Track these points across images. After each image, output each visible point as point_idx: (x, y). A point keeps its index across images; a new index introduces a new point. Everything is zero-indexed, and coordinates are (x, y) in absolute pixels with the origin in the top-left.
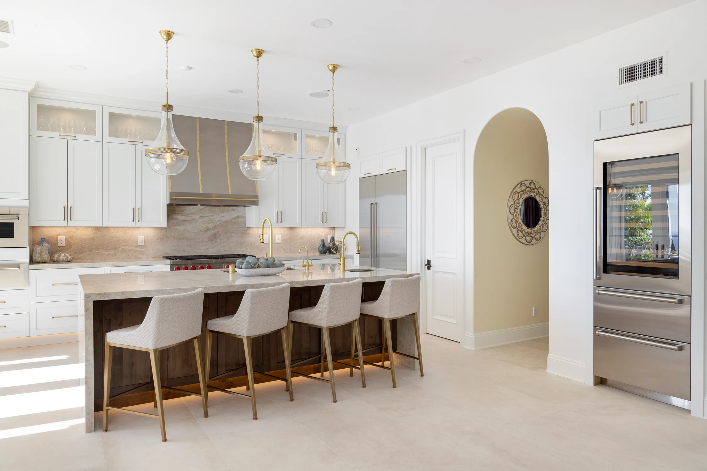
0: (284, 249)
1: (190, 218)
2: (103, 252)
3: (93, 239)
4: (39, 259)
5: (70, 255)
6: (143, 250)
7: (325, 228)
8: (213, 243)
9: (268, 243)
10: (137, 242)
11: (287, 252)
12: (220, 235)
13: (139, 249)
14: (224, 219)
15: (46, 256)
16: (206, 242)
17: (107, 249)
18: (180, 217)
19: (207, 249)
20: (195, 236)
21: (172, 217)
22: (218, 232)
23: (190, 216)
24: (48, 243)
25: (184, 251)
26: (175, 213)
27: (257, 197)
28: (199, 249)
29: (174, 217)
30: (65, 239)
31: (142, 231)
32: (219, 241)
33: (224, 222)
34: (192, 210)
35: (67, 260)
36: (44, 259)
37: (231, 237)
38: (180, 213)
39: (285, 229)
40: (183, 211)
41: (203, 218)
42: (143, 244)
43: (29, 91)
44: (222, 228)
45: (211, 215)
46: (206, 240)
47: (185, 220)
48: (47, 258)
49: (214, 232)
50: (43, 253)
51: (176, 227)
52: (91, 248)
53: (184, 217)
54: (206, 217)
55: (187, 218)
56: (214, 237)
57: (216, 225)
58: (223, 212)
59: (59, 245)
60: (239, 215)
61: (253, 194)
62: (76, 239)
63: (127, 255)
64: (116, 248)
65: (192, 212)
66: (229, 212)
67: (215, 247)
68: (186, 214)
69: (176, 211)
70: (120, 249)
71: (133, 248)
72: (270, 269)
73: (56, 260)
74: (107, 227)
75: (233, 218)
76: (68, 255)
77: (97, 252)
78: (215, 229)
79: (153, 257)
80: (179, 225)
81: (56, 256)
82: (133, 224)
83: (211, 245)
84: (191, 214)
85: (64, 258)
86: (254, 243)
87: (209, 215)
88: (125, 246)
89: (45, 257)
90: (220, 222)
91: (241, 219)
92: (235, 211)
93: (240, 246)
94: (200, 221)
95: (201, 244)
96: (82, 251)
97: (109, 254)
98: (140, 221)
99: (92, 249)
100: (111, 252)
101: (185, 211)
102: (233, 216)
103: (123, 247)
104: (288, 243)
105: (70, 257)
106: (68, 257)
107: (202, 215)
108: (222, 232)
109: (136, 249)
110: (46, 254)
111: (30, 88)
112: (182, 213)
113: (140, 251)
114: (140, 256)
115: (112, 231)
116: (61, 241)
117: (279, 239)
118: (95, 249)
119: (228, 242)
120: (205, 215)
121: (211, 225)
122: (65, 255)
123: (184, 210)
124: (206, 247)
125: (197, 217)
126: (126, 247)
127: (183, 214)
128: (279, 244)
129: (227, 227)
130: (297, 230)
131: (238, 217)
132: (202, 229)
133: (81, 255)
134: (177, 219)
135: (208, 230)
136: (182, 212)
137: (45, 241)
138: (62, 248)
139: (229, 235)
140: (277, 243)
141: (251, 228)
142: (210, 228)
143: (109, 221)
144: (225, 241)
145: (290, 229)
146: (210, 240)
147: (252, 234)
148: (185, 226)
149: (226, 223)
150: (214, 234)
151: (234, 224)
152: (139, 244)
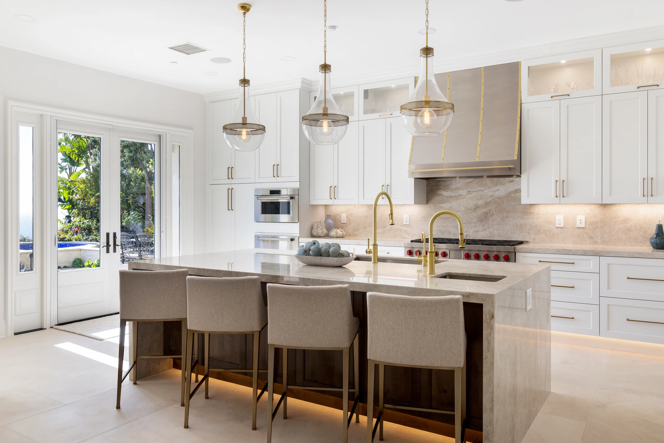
0: (591, 238)
1: (456, 194)
3: (366, 217)
6: (408, 229)
8: (483, 225)
9: (562, 228)
10: (402, 221)
11: (596, 243)
12: (493, 215)
13: (405, 229)
14: (497, 194)
16: (475, 222)
18: (445, 193)
19: (477, 231)
20: (461, 216)
21: (436, 193)
22: (490, 210)
23: (457, 191)
24: (332, 219)
26: (440, 189)
27: (514, 162)
29: (439, 193)
30: (347, 217)
31: (407, 209)
32: (491, 222)
33: (497, 198)
34: (458, 184)
37: (507, 217)
38: (445, 188)
39: (593, 207)
40: (448, 186)
41: (471, 194)
42: (408, 223)
44: (494, 205)
45: (481, 189)
46: (475, 221)
47: (451, 196)
48: (324, 232)
49: (485, 210)
52: (365, 226)
53: (449, 192)
54: (475, 191)
55: (453, 194)
56: (485, 217)
57: (488, 201)
58: (496, 186)
59: (342, 222)
61: (509, 158)
62: (354, 217)
63: (394, 234)
64: (384, 227)
65: (458, 186)
66: (505, 185)
67: (486, 229)
68: (451, 189)
69: (441, 186)
71: (399, 227)
73: (330, 235)
75: (510, 192)
78: (485, 207)
80: (444, 203)
82: (382, 202)
83: (481, 227)
84: (458, 189)
86: (541, 227)
87: (479, 189)
90: (493, 198)
92: (513, 183)
93: (520, 230)
94: (468, 196)
95: (468, 225)
97: (379, 232)
100: (381, 231)
101: (450, 186)
102: (509, 190)
103: (390, 226)
104: (598, 227)
107: (470, 190)
108: (495, 211)
109: (402, 228)
113: (406, 231)
114: (405, 236)
115: (382, 209)
116: (344, 218)
117: (581, 222)
119: (503, 224)
120: (474, 190)
121: (481, 202)
124: (475, 229)
125: (463, 192)
126: (393, 226)
128: (581, 229)
129: (501, 204)
130: (615, 208)
132: (470, 207)
134: (442, 195)
135: (477, 207)
136: (448, 187)
137: (330, 218)
138: (344, 224)
139: (505, 215)
140: (578, 228)
141: (536, 206)
142: (479, 205)
143: (364, 198)
144: (499, 223)
145: (601, 206)
146: (480, 221)
147: (538, 214)
148: (451, 203)
149: (500, 199)
150: (484, 213)
151: (511, 200)
152: (405, 223)
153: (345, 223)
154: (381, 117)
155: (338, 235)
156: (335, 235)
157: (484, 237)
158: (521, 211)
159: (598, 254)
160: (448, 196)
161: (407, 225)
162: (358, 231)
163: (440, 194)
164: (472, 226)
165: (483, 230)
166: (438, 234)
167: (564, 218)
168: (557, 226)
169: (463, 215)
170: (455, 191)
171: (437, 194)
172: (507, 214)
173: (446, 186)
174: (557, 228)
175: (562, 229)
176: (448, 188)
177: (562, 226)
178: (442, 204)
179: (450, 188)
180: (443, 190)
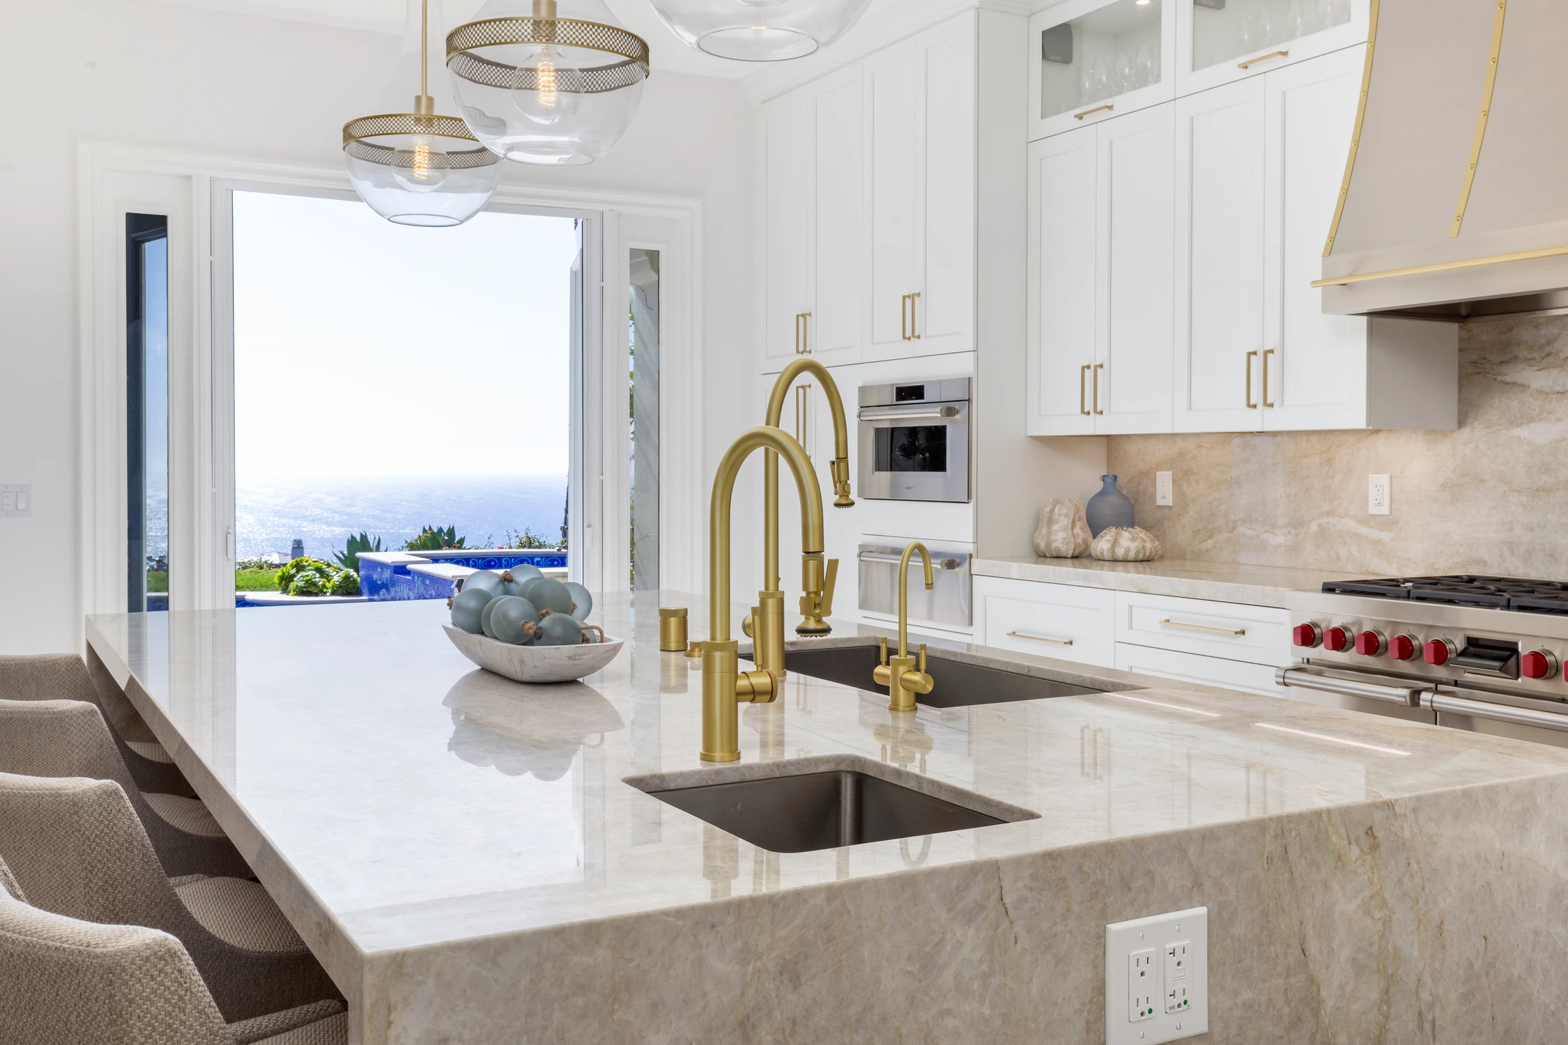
2: (1268, 537)
3: (1237, 482)
6: (1386, 536)
10: (1366, 501)
13: (1374, 534)
17: (1274, 526)
18: (1536, 379)
21: (1499, 378)
24: (1122, 495)
25: (1551, 555)
26: (1514, 359)
29: (1509, 379)
30: (1173, 482)
31: (1382, 449)
38: (1537, 355)
40: (1549, 343)
42: (1385, 510)
47: (1559, 388)
48: (1071, 543)
51: (1517, 432)
52: (1232, 518)
53: (1554, 372)
59: (1160, 502)
62: (1197, 483)
68: (1562, 355)
69: (1518, 344)
70: (1314, 527)
71: (1350, 524)
80: (1529, 421)
81: (1105, 540)
88: (1328, 514)
96: (1210, 527)
97: (1279, 545)
98: (1277, 404)
99: (1235, 522)
100: (1286, 539)
103: (1324, 520)
109: (1363, 530)
113: (1376, 543)
114: (1374, 563)
116: (1164, 488)
118: (1241, 521)
126: (1332, 520)
133: (1209, 544)
134: (1523, 385)
136: (1548, 349)
137: (1116, 488)
138: (1160, 512)
143: (1190, 408)
148: (1559, 420)
152: (1373, 510)
153: (1165, 508)
154: (1252, 70)
160: (1548, 390)
161: (1381, 516)
162: (1210, 537)
163: (1514, 383)
166: (1504, 561)
171: (1502, 382)
173: (1541, 347)
176: (1549, 354)
178: (1520, 425)
179: (1557, 354)
180: (1529, 361)
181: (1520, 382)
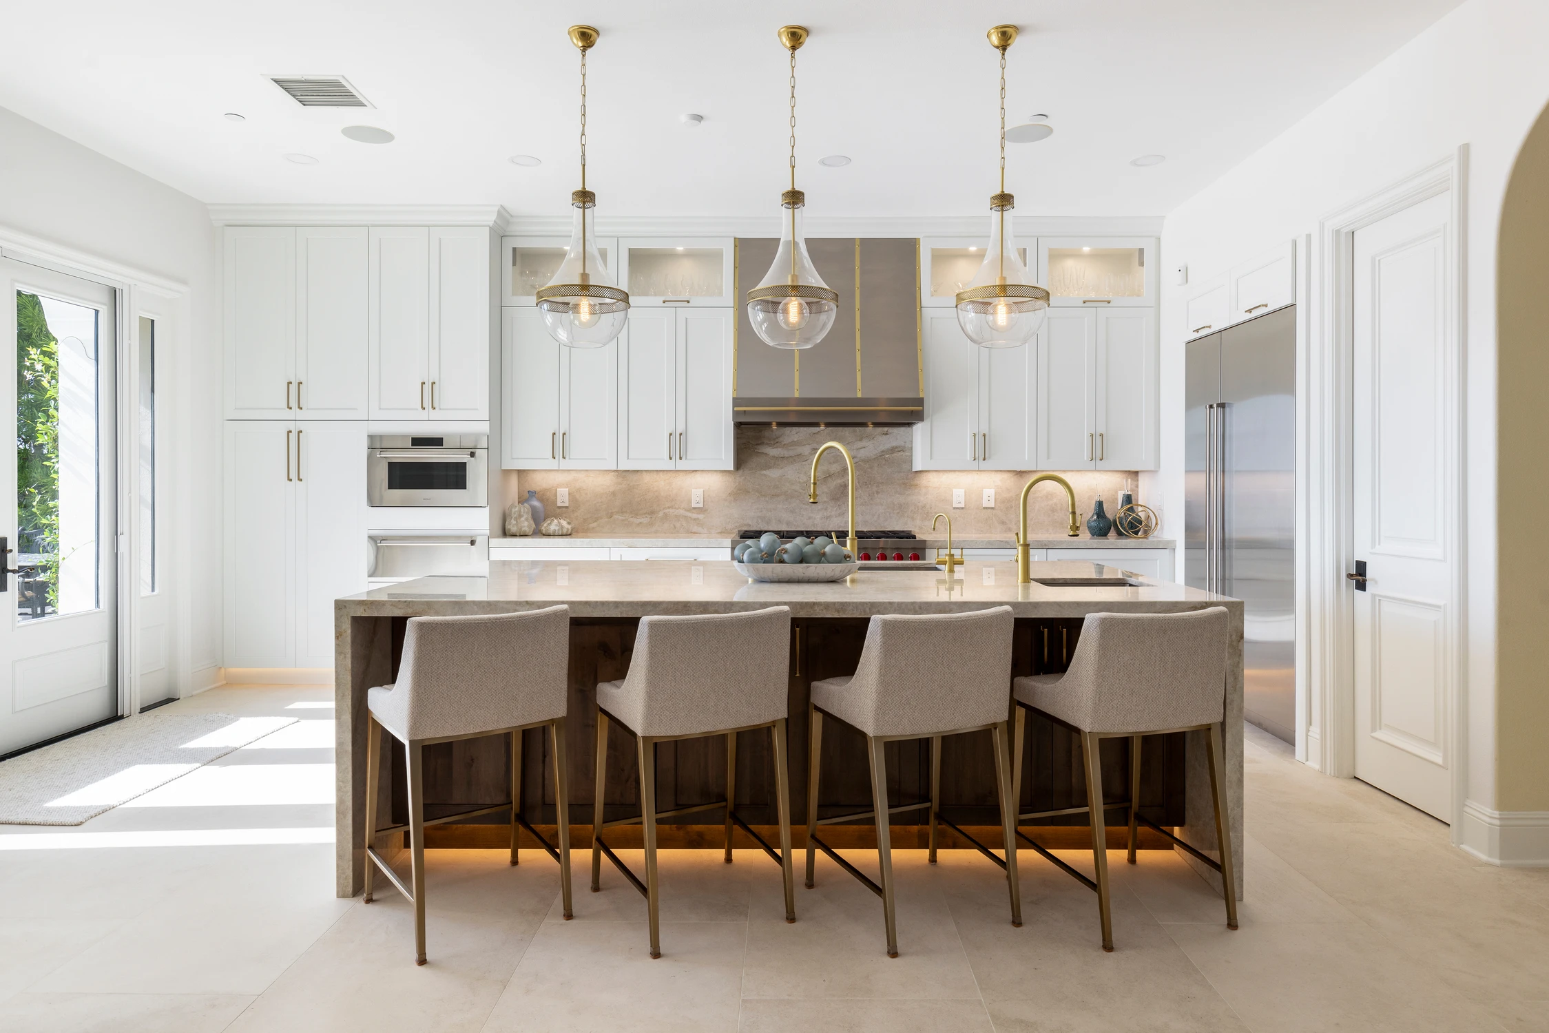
0: (1003, 523)
1: (791, 453)
2: (631, 519)
3: (614, 494)
4: (514, 529)
5: (569, 523)
6: (701, 516)
7: (1109, 474)
8: (839, 506)
9: (963, 508)
10: (690, 501)
11: (1010, 530)
13: (694, 516)
14: (862, 454)
15: (526, 524)
16: (825, 502)
17: (637, 515)
18: (773, 452)
19: (828, 518)
20: (801, 491)
21: (756, 450)
23: (792, 448)
24: (541, 500)
25: (779, 521)
26: (762, 443)
27: (920, 402)
28: (810, 518)
29: (760, 451)
30: (569, 494)
31: (699, 478)
33: (862, 460)
34: (795, 435)
35: (560, 534)
36: (523, 529)
37: (878, 493)
38: (772, 442)
39: (1006, 476)
40: (777, 438)
42: (701, 505)
43: (491, 224)
44: (858, 473)
46: (825, 499)
47: (782, 456)
48: (529, 526)
49: (842, 481)
50: (523, 519)
51: (764, 472)
52: (610, 511)
53: (780, 449)
55: (785, 453)
56: (842, 493)
58: (861, 440)
59: (559, 504)
60: (894, 444)
61: (910, 395)
62: (586, 494)
63: (672, 525)
64: (652, 513)
66: (875, 439)
67: (843, 514)
68: (783, 443)
69: (764, 437)
70: (661, 514)
71: (682, 512)
72: (808, 567)
73: (544, 532)
74: (638, 471)
75: (883, 451)
76: (564, 523)
77: (621, 518)
79: (719, 531)
80: (769, 468)
81: (545, 525)
82: (670, 465)
83: (835, 509)
84: (794, 444)
85: (557, 528)
86: (931, 508)
88: (669, 508)
89: (525, 526)
91: (900, 454)
92: (888, 436)
93: (898, 513)
96: (595, 516)
97: (641, 523)
98: (684, 458)
99: (612, 513)
100: (645, 520)
101: (781, 439)
102: (882, 448)
103: (665, 511)
104: (1012, 507)
105: (569, 527)
106: (562, 527)
108: (858, 483)
109: (689, 514)
110: (527, 519)
111: (491, 219)
112: (775, 442)
113: (695, 519)
114: (695, 529)
115: (647, 478)
116: (563, 498)
117: (989, 498)
118: (618, 512)
119: (871, 504)
121: (835, 468)
122: (559, 523)
123: (780, 437)
125: (805, 450)
126: (671, 510)
127: (777, 444)
128: (989, 510)
129: (869, 470)
131: (893, 450)
133: (595, 524)
134: (766, 454)
135: (828, 476)
136: (777, 440)
137: (534, 496)
138: (564, 509)
139: (875, 489)
140: (984, 508)
141: (925, 474)
142: (832, 472)
144: (866, 502)
145: (1017, 474)
146: (833, 499)
147: (925, 487)
148: (781, 469)
149: (868, 462)
150: (841, 486)
151: (884, 465)
152: (694, 505)
153: (567, 507)
154: (667, 304)
155: (565, 531)
156: (559, 530)
157: (840, 527)
158: (901, 482)
159: (1045, 545)
160: (777, 456)
161: (699, 508)
162: (595, 521)
163: (762, 453)
164: (820, 507)
165: (839, 515)
167: (965, 492)
168: (955, 505)
169: (804, 490)
170: (790, 448)
171: (757, 452)
172: (877, 486)
173: (775, 439)
174: (954, 508)
175: (962, 510)
176: (777, 442)
177: (962, 505)
179: (780, 442)
180: (769, 445)
181: (765, 452)
